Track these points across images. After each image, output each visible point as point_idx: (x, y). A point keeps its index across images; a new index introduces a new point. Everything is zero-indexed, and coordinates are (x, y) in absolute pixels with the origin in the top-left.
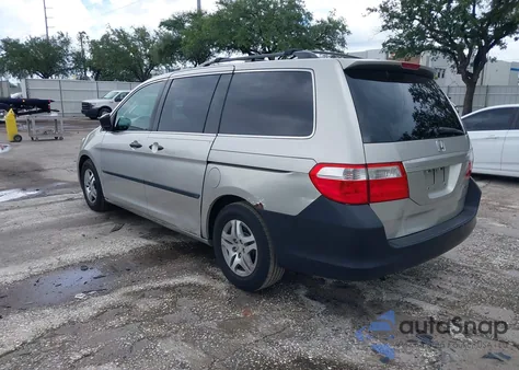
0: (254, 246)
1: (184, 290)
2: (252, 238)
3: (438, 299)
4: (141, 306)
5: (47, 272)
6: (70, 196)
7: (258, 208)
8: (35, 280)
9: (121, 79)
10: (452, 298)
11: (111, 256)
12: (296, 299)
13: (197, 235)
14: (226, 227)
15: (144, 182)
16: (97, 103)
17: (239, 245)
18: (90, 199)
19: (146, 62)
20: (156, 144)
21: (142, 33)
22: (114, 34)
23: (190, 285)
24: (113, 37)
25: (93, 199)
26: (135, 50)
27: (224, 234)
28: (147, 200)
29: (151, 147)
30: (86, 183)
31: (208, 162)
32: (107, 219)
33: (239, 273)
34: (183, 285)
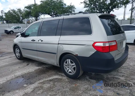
0: (75, 66)
1: (55, 80)
2: (74, 64)
3: (123, 76)
4: (45, 86)
5: (12, 79)
6: (10, 56)
7: (76, 56)
8: (9, 82)
9: (14, 23)
10: (126, 75)
11: (30, 73)
12: (87, 80)
13: (56, 64)
14: (65, 62)
15: (37, 51)
16: (9, 30)
17: (70, 66)
18: (18, 57)
19: (21, 18)
20: (40, 40)
21: (19, 10)
22: (11, 10)
23: (56, 79)
24: (11, 11)
25: (19, 56)
26: (18, 15)
27: (65, 63)
28: (38, 56)
29: (39, 41)
30: (16, 52)
31: (59, 44)
32: (24, 62)
33: (70, 74)
34: (54, 79)
